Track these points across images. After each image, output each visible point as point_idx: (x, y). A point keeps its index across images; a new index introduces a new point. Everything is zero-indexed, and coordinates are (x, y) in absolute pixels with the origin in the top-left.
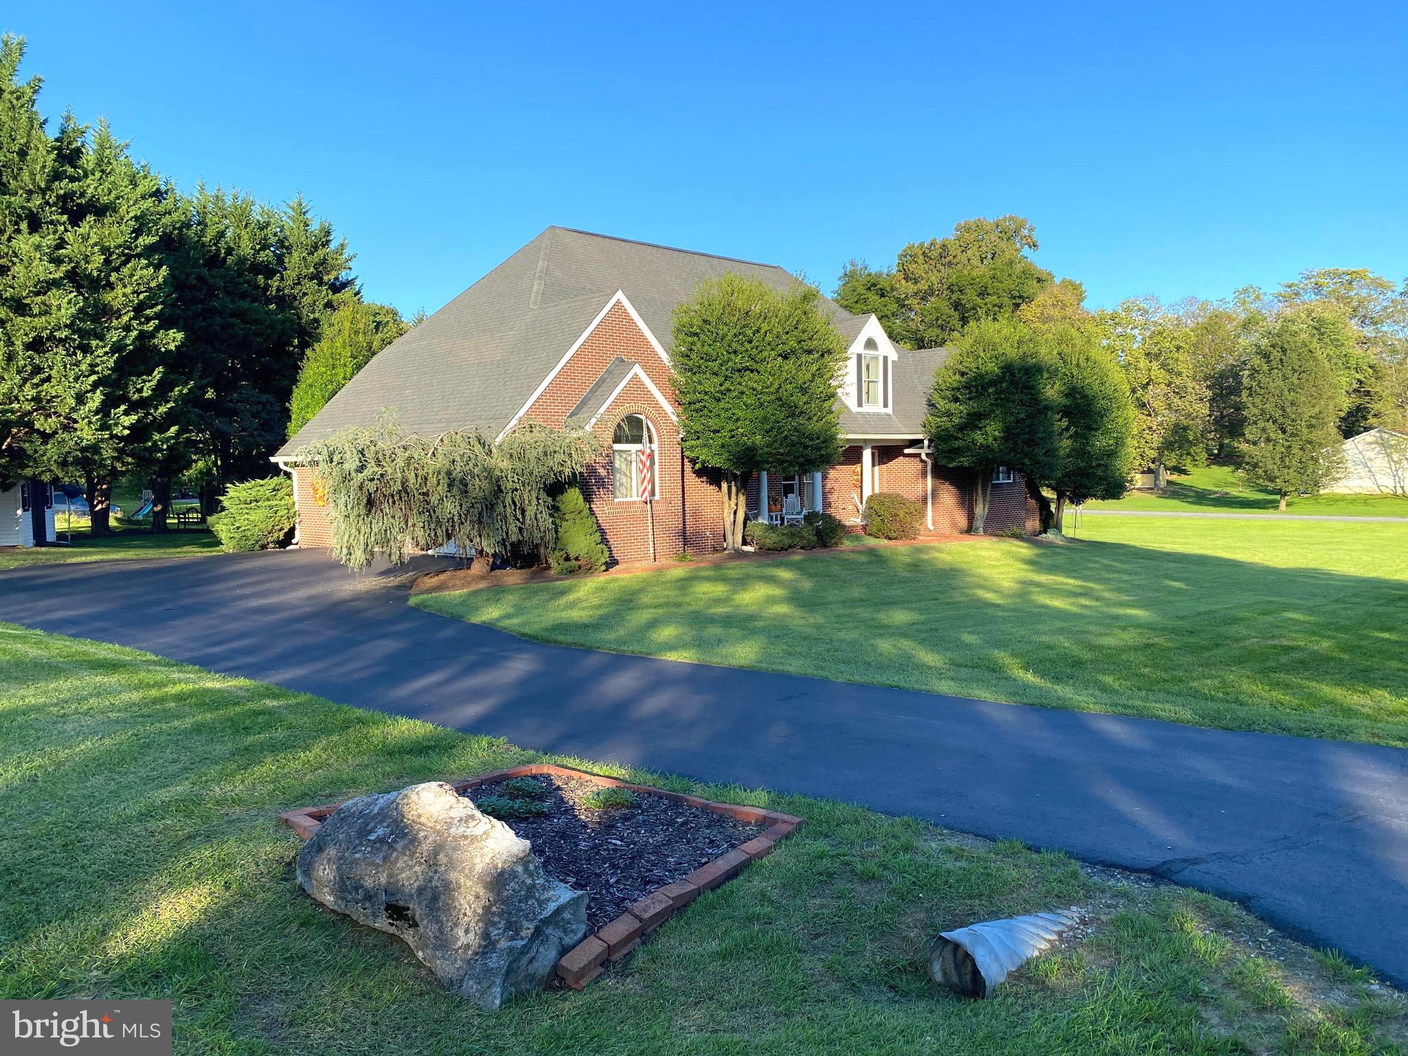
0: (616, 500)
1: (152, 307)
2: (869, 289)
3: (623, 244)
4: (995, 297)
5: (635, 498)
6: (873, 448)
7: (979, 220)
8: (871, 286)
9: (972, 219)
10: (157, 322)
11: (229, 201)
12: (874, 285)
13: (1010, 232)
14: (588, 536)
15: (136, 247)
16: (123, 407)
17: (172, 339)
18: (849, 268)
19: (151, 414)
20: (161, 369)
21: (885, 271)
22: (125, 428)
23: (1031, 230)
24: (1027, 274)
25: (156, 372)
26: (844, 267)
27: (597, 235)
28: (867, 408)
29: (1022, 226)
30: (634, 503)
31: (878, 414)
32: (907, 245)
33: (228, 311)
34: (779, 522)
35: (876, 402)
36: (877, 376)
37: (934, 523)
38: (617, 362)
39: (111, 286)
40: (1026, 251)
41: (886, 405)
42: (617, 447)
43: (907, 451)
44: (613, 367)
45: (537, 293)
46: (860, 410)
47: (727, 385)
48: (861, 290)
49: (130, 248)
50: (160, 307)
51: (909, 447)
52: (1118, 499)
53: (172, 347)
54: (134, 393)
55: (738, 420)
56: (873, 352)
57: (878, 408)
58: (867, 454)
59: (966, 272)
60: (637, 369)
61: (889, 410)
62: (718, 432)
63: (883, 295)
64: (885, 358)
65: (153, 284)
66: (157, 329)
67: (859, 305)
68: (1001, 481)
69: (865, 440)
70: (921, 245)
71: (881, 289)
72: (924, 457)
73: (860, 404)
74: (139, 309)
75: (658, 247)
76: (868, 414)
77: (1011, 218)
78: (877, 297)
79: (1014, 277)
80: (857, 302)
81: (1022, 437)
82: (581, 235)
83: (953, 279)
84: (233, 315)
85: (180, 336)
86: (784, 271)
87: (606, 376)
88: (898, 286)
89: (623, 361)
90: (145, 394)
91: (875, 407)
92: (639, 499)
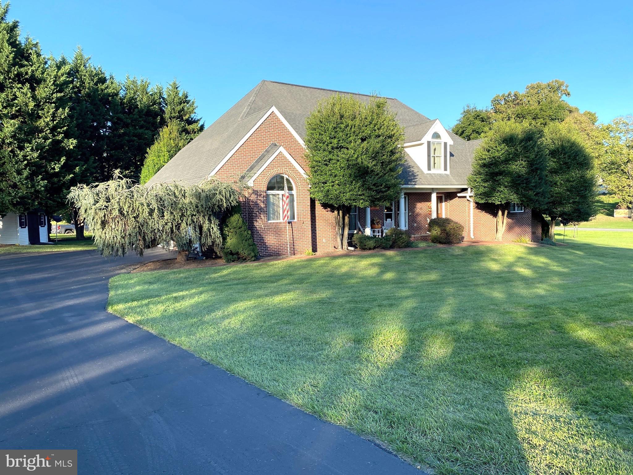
0: (270, 222)
1: (61, 128)
2: (476, 118)
3: (303, 88)
4: (542, 120)
5: (281, 220)
6: (437, 193)
7: (539, 83)
8: (477, 116)
9: (535, 83)
10: (63, 135)
11: (139, 83)
12: (478, 116)
13: (555, 88)
14: (244, 241)
15: (53, 98)
16: (40, 177)
17: (72, 143)
18: (466, 109)
19: (62, 180)
20: (64, 158)
21: (484, 109)
22: (42, 187)
23: (567, 86)
24: (561, 107)
25: (62, 160)
26: (464, 108)
27: (289, 84)
28: (433, 171)
29: (562, 84)
30: (281, 223)
31: (440, 175)
32: (496, 95)
33: (131, 134)
34: (380, 234)
35: (440, 168)
36: (440, 153)
37: (474, 234)
38: (272, 146)
39: (40, 117)
40: (564, 97)
41: (445, 169)
42: (270, 192)
43: (459, 195)
44: (270, 148)
45: (245, 113)
46: (429, 172)
47: (331, 156)
48: (471, 119)
49: (49, 99)
50: (65, 128)
51: (460, 192)
52: (587, 220)
53: (71, 147)
54: (51, 170)
55: (335, 176)
56: (438, 140)
57: (441, 171)
58: (434, 196)
59: (526, 108)
60: (282, 149)
61: (448, 172)
62: (326, 183)
63: (483, 121)
64: (445, 144)
65: (63, 117)
66: (63, 138)
67: (470, 126)
68: (516, 211)
69: (433, 189)
70: (503, 96)
71: (482, 118)
72: (468, 198)
73: (429, 169)
74: (53, 130)
75: (324, 90)
76: (434, 174)
77: (556, 81)
78: (480, 122)
79: (553, 109)
80: (469, 125)
81: (522, 185)
82: (279, 84)
83: (520, 112)
84: (135, 135)
85: (75, 141)
86: (398, 101)
87: (265, 154)
88: (490, 116)
89: (276, 145)
90: (57, 170)
91: (439, 170)
92: (283, 221)
